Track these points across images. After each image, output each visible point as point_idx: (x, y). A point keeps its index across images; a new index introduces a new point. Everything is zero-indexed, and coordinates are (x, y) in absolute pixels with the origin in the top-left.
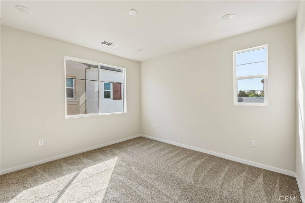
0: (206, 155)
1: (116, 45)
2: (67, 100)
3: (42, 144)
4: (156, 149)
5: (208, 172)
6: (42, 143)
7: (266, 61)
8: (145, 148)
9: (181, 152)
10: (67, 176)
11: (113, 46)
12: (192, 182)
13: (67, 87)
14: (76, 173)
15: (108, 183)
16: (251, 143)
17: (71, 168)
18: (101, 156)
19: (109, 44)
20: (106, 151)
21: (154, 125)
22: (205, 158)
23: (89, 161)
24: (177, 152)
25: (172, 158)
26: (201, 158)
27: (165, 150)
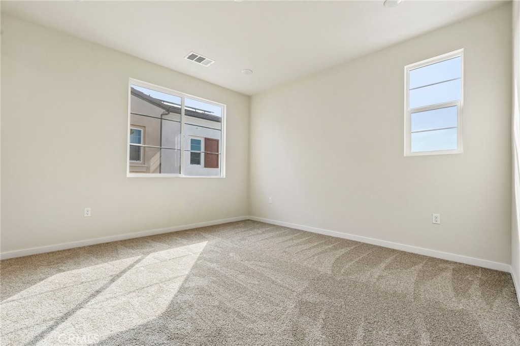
0: (356, 243)
1: (211, 62)
2: (130, 163)
3: (89, 215)
4: (271, 234)
5: (358, 262)
6: (90, 212)
7: (460, 78)
8: (252, 233)
9: (314, 238)
10: (125, 260)
11: (206, 64)
12: (329, 272)
13: (131, 142)
14: (139, 257)
15: (189, 269)
16: (434, 219)
17: (133, 252)
18: (180, 240)
19: (200, 60)
20: (189, 234)
21: (270, 198)
22: (354, 247)
23: (161, 244)
24: (307, 238)
25: (298, 244)
26: (347, 246)
27: (286, 235)
